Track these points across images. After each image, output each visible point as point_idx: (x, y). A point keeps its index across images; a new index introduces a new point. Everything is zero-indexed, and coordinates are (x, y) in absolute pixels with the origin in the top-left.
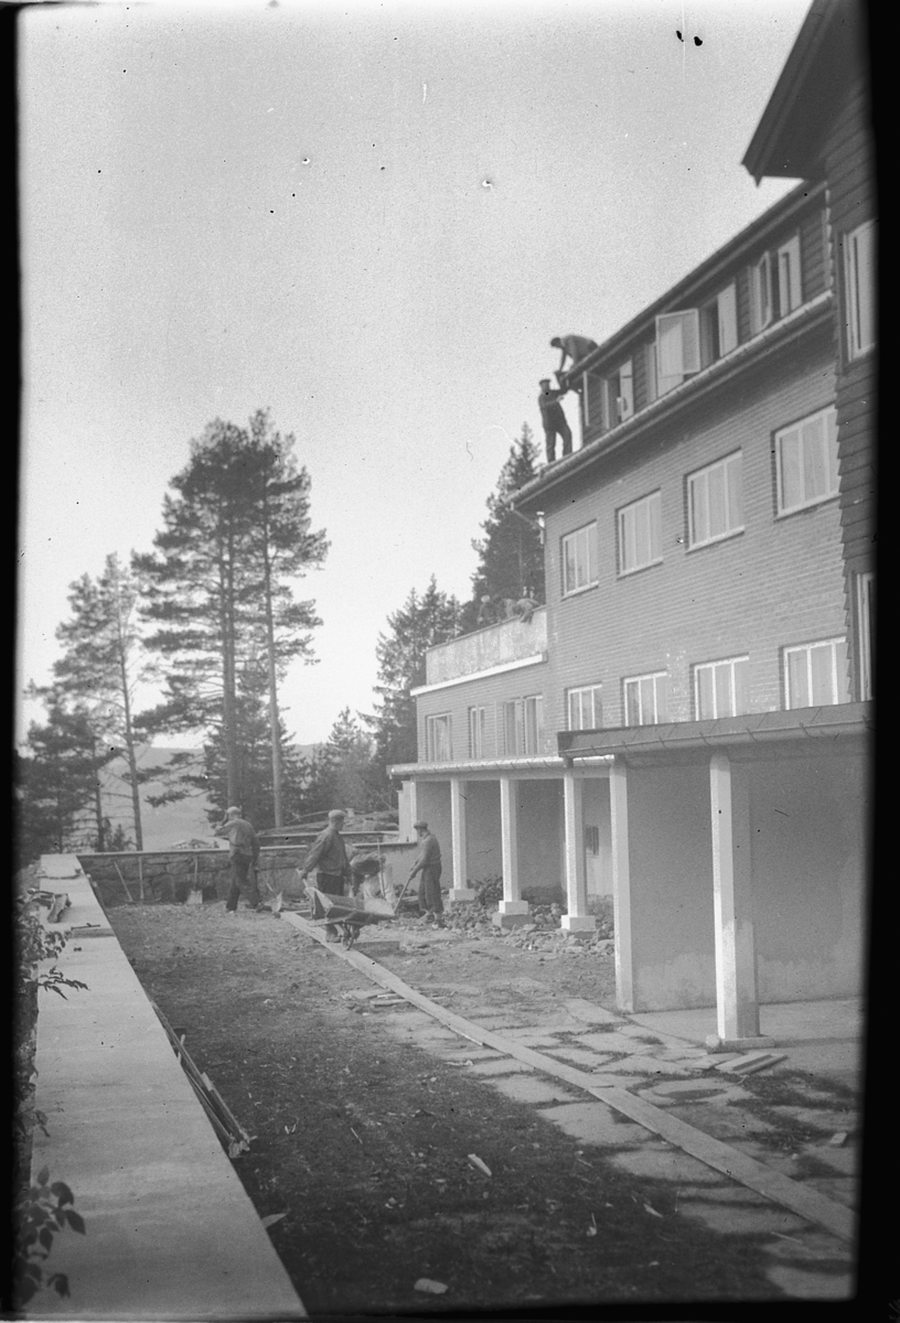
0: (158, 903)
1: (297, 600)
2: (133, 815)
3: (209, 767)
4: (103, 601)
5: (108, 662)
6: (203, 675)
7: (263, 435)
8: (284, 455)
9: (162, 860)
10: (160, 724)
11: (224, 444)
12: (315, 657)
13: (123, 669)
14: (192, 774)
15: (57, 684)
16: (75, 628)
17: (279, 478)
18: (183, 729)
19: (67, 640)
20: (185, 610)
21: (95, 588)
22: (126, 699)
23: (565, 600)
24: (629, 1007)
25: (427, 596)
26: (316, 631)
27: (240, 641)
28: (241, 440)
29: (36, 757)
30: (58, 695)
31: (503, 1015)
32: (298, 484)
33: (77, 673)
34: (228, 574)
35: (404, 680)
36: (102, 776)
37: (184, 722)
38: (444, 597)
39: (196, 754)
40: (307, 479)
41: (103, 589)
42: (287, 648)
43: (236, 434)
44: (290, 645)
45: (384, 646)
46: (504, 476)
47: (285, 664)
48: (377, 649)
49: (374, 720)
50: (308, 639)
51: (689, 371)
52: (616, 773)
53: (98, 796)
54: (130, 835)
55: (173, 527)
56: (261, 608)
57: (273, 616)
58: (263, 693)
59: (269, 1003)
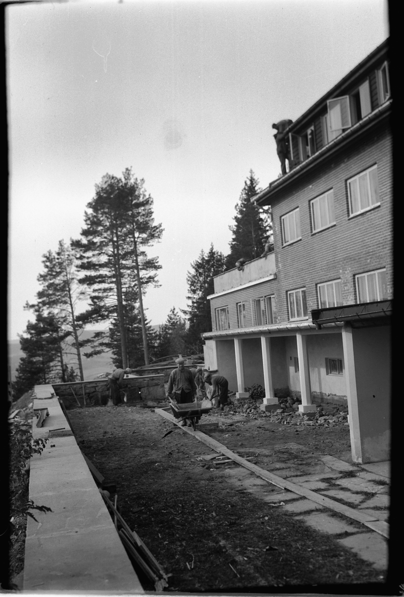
0: (93, 406)
1: (149, 257)
2: (78, 363)
3: (112, 338)
4: (58, 262)
5: (62, 292)
6: (107, 295)
7: (130, 180)
8: (140, 189)
9: (94, 385)
10: (88, 319)
11: (111, 186)
12: (159, 284)
13: (70, 295)
14: (104, 342)
15: (39, 303)
16: (46, 276)
17: (138, 200)
18: (99, 321)
19: (43, 281)
20: (97, 265)
21: (54, 256)
22: (72, 308)
23: (284, 247)
24: (360, 460)
25: (210, 253)
26: (159, 271)
27: (123, 278)
28: (119, 183)
29: (31, 338)
30: (40, 308)
31: (289, 468)
32: (147, 202)
33: (47, 297)
34: (116, 246)
35: (201, 293)
36: (63, 345)
37: (99, 318)
38: (217, 253)
39: (106, 332)
40: (151, 200)
41: (58, 257)
42: (146, 280)
43: (116, 181)
44: (147, 279)
45: (190, 278)
46: (242, 194)
47: (145, 288)
48: (187, 279)
49: (187, 312)
50: (156, 275)
51: (345, 127)
52: (346, 331)
53: (61, 354)
54: (77, 372)
55: (89, 226)
56: (133, 262)
57: (139, 265)
58: (135, 302)
59: (158, 465)
